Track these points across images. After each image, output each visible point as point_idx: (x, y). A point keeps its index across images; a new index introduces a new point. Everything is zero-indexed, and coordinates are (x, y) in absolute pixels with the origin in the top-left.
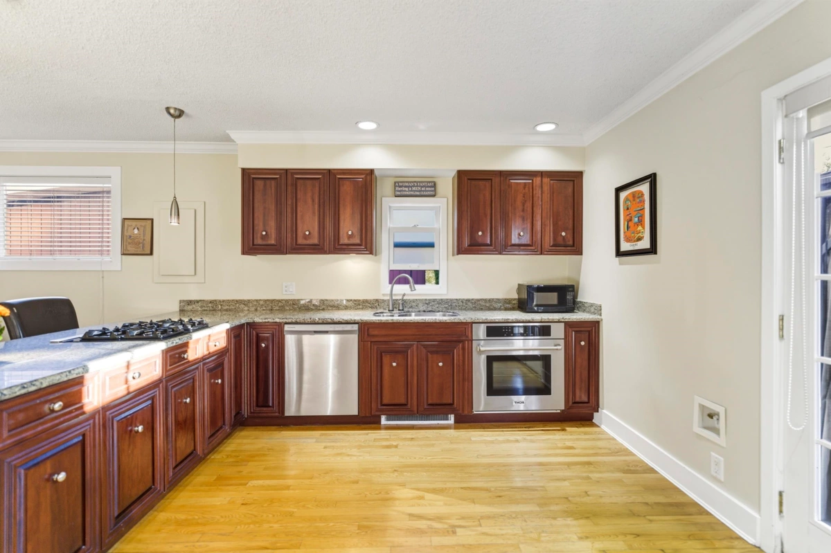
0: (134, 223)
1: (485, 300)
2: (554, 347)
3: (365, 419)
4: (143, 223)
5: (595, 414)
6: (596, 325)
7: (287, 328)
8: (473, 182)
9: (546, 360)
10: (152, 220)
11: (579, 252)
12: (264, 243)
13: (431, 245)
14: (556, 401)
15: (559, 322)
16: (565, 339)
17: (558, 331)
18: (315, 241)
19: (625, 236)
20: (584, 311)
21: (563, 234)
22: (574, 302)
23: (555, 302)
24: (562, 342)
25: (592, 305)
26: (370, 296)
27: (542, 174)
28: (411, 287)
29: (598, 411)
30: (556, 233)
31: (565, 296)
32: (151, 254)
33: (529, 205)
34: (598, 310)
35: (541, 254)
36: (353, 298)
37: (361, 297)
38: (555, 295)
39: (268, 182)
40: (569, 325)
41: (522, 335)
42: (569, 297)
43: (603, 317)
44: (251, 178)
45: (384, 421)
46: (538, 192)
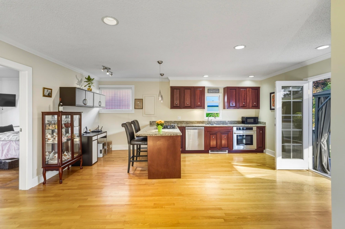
0: (138, 100)
1: (233, 121)
2: (254, 133)
3: (206, 151)
4: (140, 100)
5: (264, 150)
6: (264, 127)
7: (186, 128)
8: (231, 90)
9: (251, 136)
10: (142, 99)
11: (259, 108)
12: (176, 106)
13: (218, 106)
14: (254, 147)
15: (255, 126)
16: (257, 131)
17: (255, 129)
18: (190, 105)
19: (273, 105)
20: (261, 124)
21: (255, 103)
22: (258, 122)
23: (253, 121)
24: (256, 132)
25: (263, 122)
26: (201, 120)
27: (249, 88)
28: (215, 118)
29: (265, 149)
30: (253, 103)
31: (255, 120)
32: (142, 109)
33: (246, 96)
34: (265, 123)
35: (249, 109)
36: (197, 121)
37: (199, 120)
38: (253, 120)
39: (177, 90)
40: (258, 127)
41: (245, 130)
42: (257, 120)
43: (266, 125)
44: (173, 89)
45: (210, 152)
46: (248, 92)
